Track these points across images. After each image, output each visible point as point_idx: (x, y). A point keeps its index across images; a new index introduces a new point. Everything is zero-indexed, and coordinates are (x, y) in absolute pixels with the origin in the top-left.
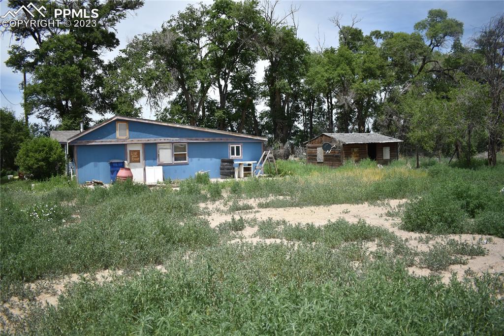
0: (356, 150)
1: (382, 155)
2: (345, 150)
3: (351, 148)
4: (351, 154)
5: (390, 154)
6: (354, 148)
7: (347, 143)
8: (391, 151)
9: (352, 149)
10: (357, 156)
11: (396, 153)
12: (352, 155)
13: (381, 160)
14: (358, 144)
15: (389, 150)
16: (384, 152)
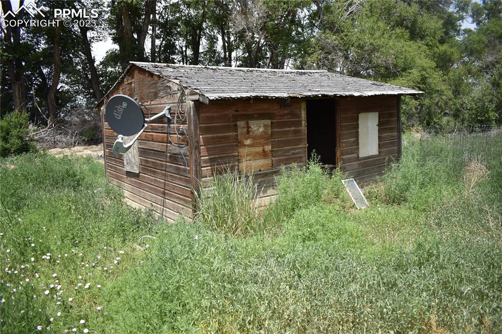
0: (258, 127)
1: (357, 143)
2: (206, 130)
3: (237, 118)
4: (239, 144)
5: (380, 138)
6: (249, 117)
7: (213, 96)
8: (383, 126)
9: (241, 124)
10: (264, 155)
11: (396, 134)
12: (243, 151)
13: (349, 160)
14: (266, 99)
15: (377, 122)
16: (360, 130)
